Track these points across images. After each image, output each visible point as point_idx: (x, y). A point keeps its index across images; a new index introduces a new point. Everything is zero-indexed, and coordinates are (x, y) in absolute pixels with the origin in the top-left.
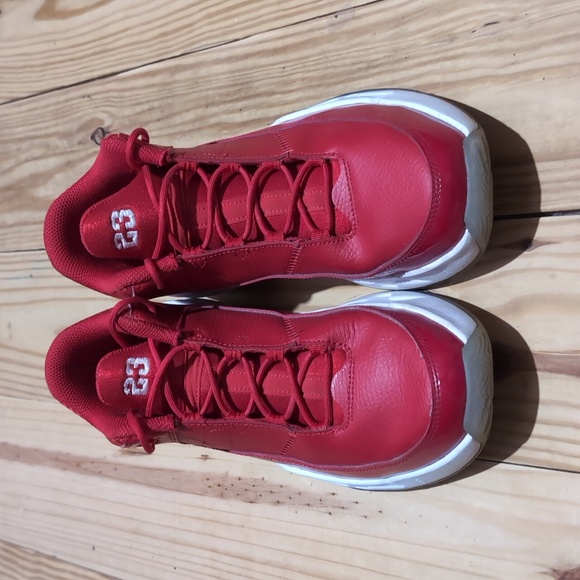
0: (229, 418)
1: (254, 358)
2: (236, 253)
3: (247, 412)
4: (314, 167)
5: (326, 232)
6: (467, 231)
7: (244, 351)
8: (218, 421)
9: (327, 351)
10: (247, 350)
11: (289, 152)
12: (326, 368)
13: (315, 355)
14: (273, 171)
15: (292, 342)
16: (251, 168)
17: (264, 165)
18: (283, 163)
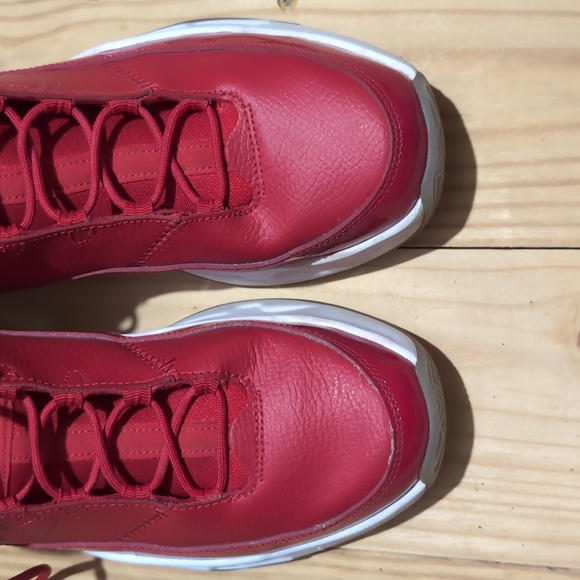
0: (61, 499)
1: (103, 402)
2: (75, 233)
3: (88, 486)
4: (191, 111)
5: (219, 203)
6: (420, 201)
7: (86, 393)
8: (44, 506)
9: (220, 387)
10: (92, 391)
11: (152, 88)
12: (219, 411)
13: (202, 392)
14: (128, 116)
15: (167, 376)
16: (91, 109)
17: (113, 104)
18: (144, 104)
